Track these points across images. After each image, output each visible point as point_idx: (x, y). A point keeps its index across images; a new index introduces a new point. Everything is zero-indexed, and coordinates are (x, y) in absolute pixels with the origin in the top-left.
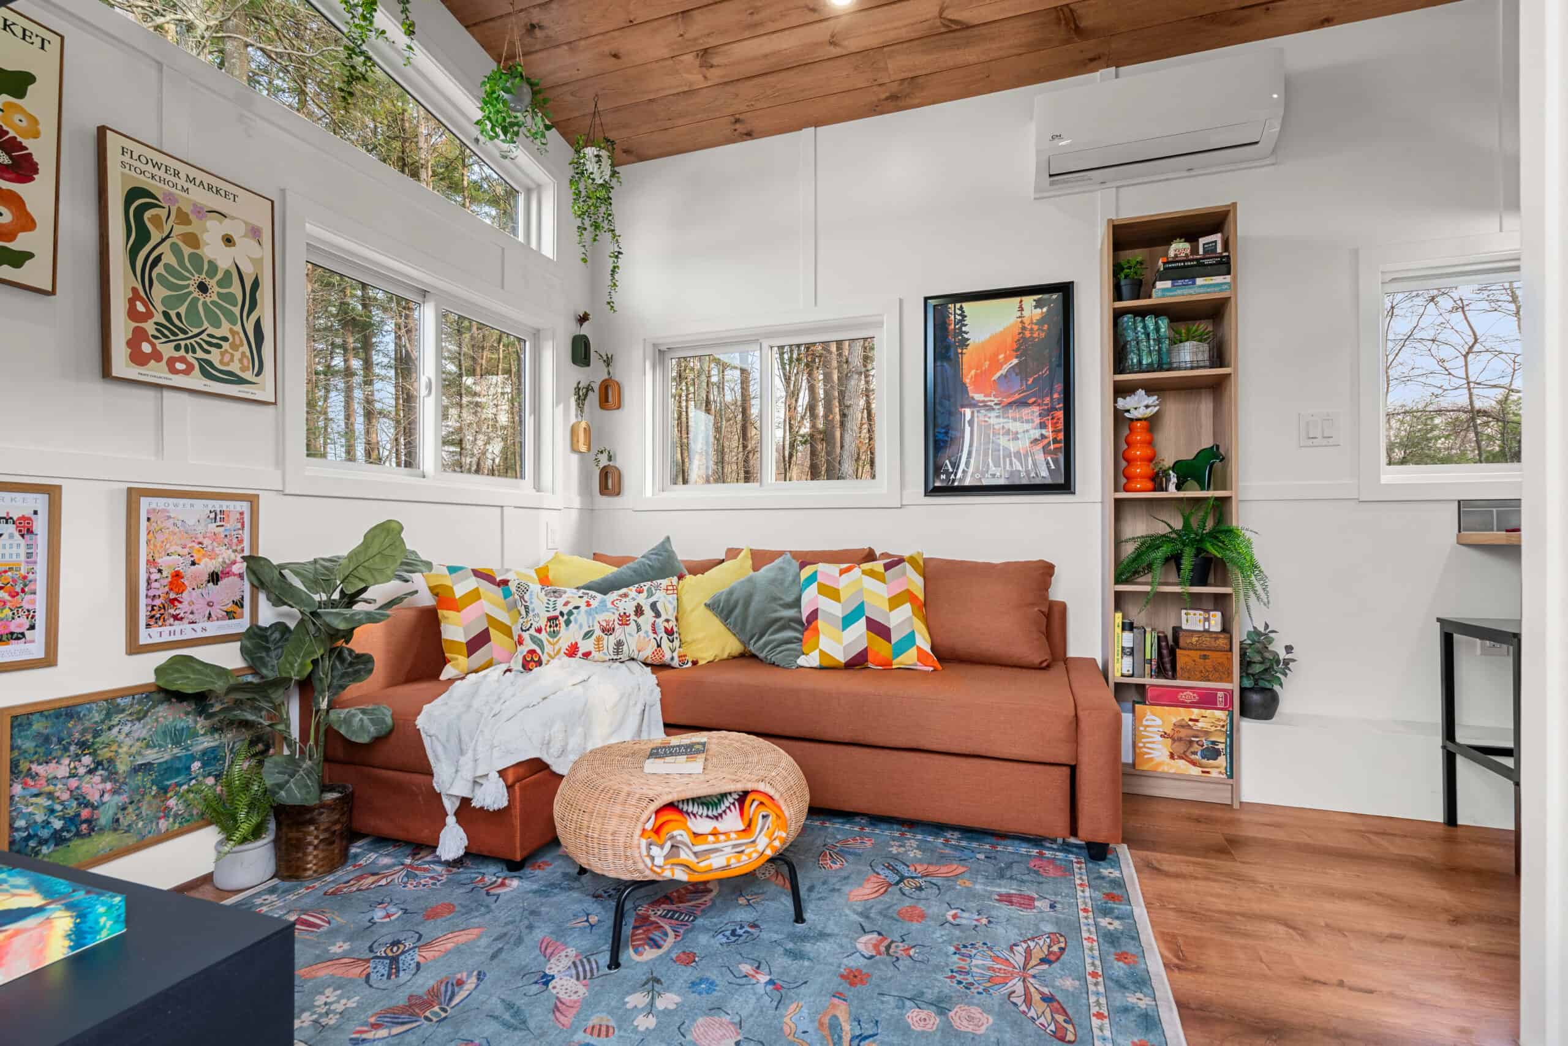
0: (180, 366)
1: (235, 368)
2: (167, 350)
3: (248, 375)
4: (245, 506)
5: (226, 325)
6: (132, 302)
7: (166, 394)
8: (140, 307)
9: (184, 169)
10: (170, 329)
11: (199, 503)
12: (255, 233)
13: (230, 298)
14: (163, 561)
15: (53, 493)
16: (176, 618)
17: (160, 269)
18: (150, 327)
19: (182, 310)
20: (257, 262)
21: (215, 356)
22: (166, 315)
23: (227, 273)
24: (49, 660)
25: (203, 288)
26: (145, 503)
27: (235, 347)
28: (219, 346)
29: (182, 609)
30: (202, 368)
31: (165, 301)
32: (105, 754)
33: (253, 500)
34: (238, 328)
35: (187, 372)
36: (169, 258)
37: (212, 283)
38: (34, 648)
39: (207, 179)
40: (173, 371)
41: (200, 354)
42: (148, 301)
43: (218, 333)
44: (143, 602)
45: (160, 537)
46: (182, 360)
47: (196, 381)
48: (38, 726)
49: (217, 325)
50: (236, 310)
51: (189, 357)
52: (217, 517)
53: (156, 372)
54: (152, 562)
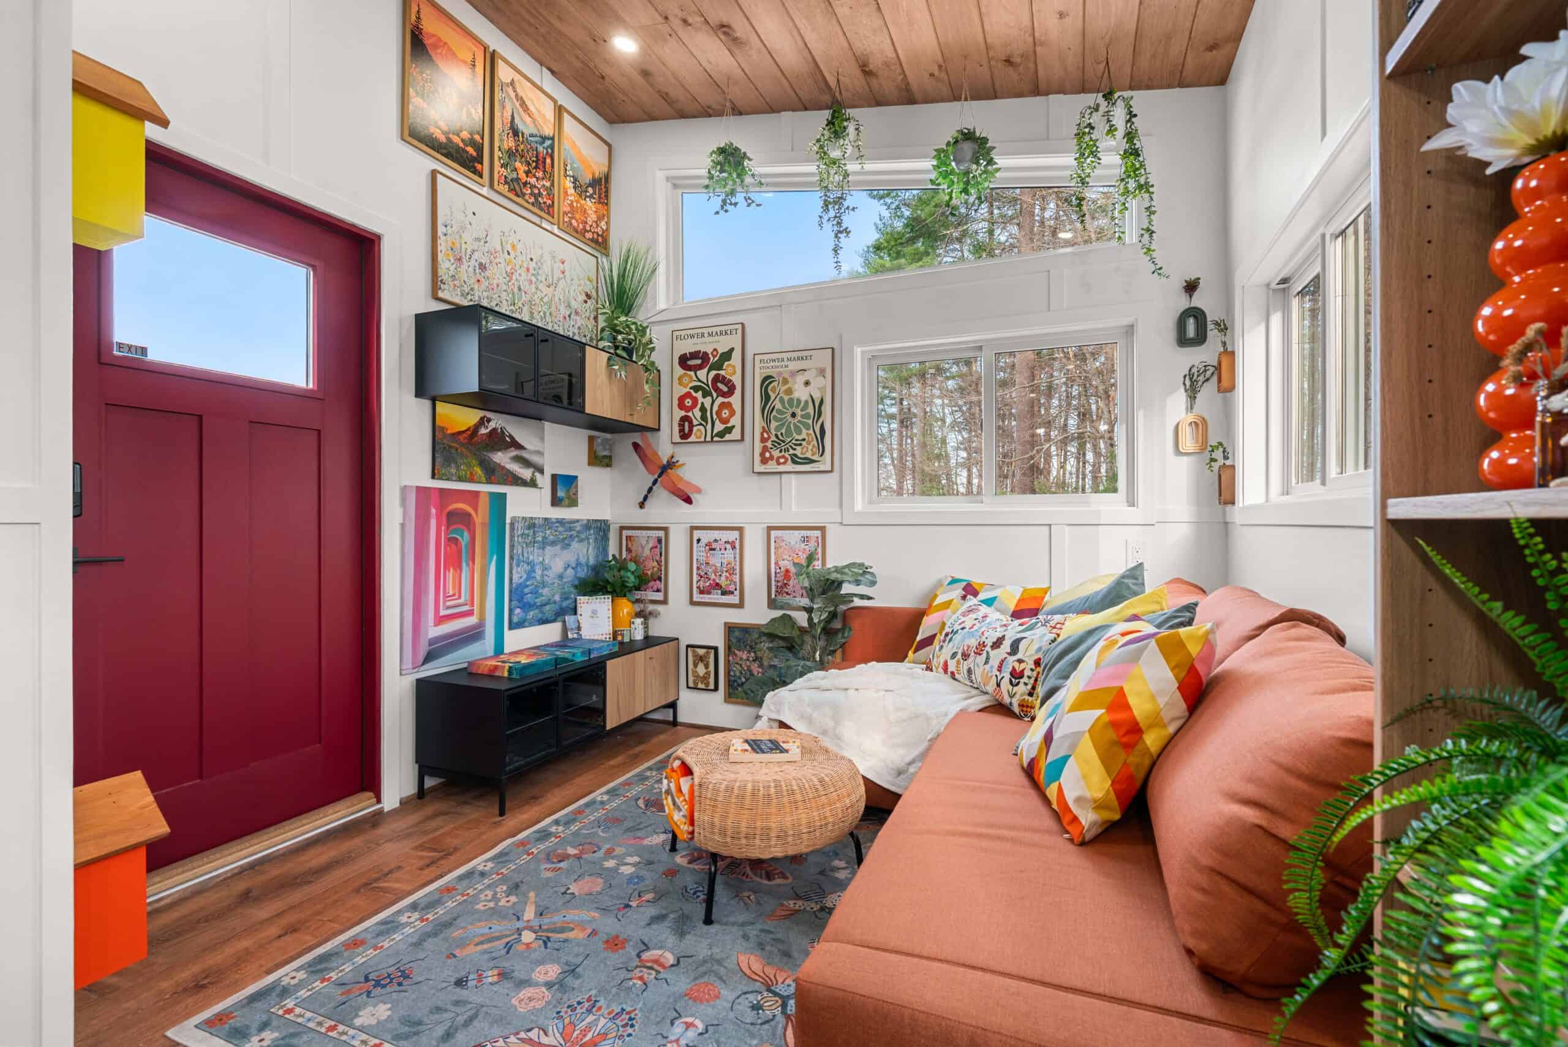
0: (782, 460)
1: (809, 455)
2: (776, 453)
3: (815, 458)
4: (818, 533)
5: (804, 431)
6: (762, 434)
7: (784, 476)
8: (766, 435)
9: (784, 355)
10: (778, 442)
11: (796, 532)
12: (822, 372)
13: (807, 416)
14: (781, 563)
15: (740, 530)
16: (787, 593)
17: (774, 413)
18: (769, 444)
19: (783, 431)
20: (822, 389)
21: (798, 451)
22: (776, 436)
23: (806, 402)
24: (740, 605)
25: (793, 415)
26: (773, 533)
27: (809, 443)
28: (800, 445)
29: (790, 589)
30: (792, 460)
31: (777, 429)
32: (759, 654)
33: (822, 529)
34: (811, 431)
35: (784, 463)
36: (778, 406)
37: (799, 412)
38: (734, 599)
39: (796, 355)
40: (779, 464)
41: (791, 452)
42: (769, 432)
43: (800, 437)
44: (773, 583)
45: (780, 550)
46: (783, 457)
47: (790, 467)
48: (737, 633)
49: (799, 432)
50: (810, 422)
51: (786, 455)
52: (806, 540)
53: (772, 466)
54: (776, 563)
